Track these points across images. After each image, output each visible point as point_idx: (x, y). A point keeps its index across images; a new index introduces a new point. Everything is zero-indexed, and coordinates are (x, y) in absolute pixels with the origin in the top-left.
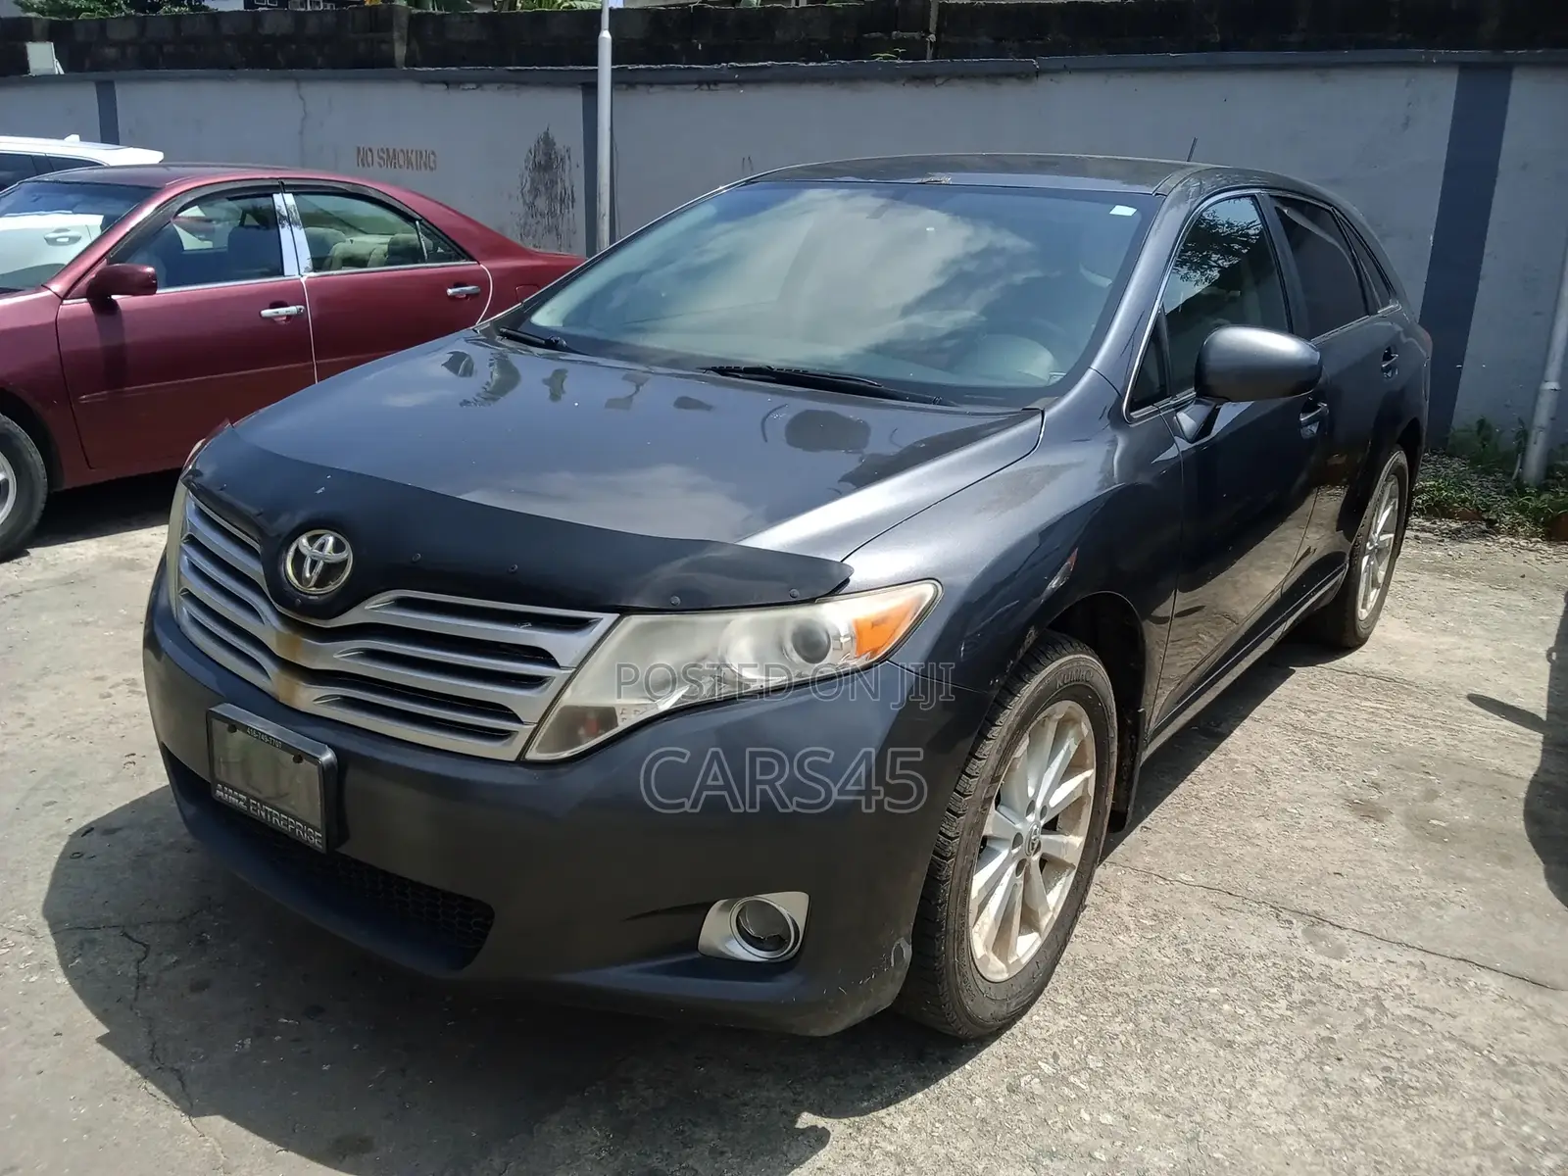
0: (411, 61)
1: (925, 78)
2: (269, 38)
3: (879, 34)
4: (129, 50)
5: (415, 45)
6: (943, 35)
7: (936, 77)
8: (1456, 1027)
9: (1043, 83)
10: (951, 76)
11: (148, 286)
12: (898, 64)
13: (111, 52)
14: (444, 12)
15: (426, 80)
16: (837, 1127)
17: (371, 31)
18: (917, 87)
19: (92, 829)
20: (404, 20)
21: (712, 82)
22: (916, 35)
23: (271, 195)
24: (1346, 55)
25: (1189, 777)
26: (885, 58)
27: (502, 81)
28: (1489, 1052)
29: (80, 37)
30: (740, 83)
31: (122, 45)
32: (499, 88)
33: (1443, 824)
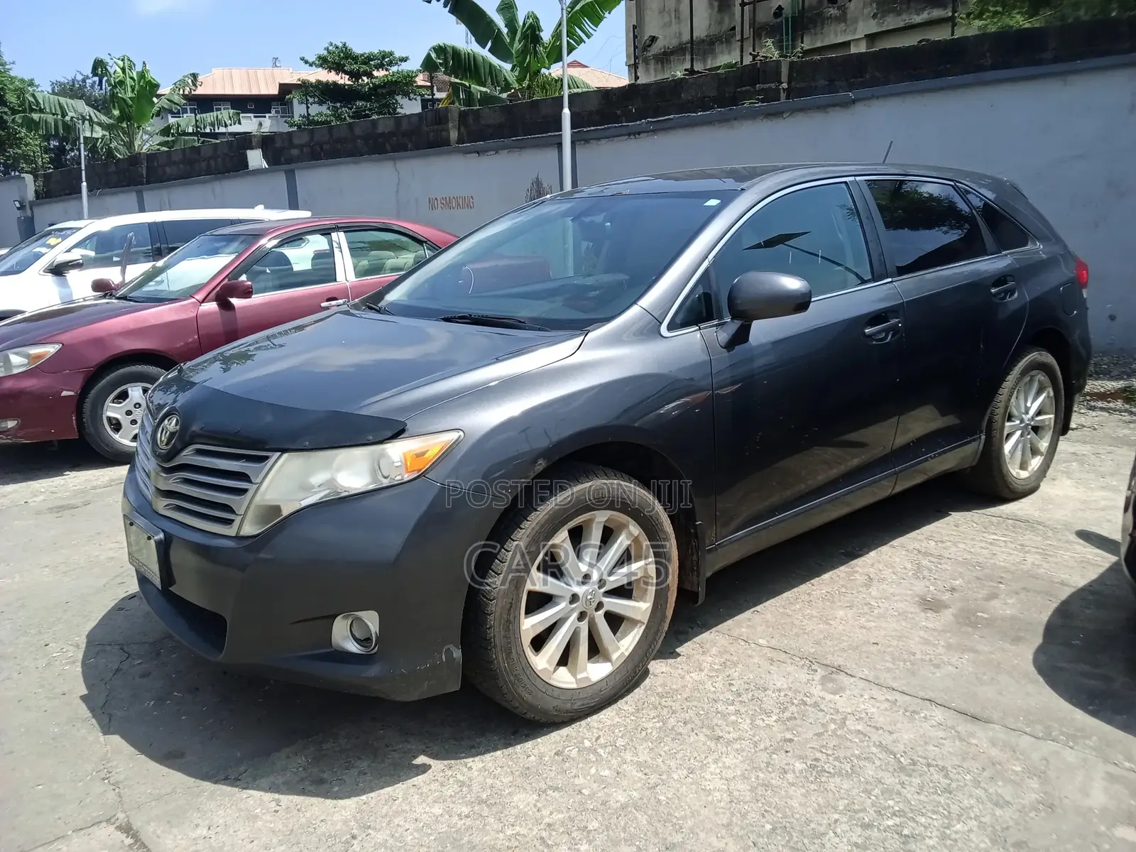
0: (460, 141)
1: (776, 114)
2: (382, 135)
3: (749, 87)
4: (305, 149)
5: (462, 129)
6: (793, 83)
7: (783, 112)
8: (887, 739)
9: (860, 108)
10: (794, 111)
11: (247, 293)
12: (756, 107)
13: (295, 152)
14: (478, 107)
15: (467, 152)
16: (437, 765)
17: (436, 124)
18: (772, 121)
19: (135, 596)
20: (456, 115)
21: (636, 133)
22: (773, 86)
23: (330, 234)
24: (1079, 64)
25: (812, 581)
26: (750, 103)
27: (510, 148)
28: (902, 756)
29: (278, 145)
30: (654, 131)
31: (301, 147)
32: (508, 152)
33: (986, 616)
